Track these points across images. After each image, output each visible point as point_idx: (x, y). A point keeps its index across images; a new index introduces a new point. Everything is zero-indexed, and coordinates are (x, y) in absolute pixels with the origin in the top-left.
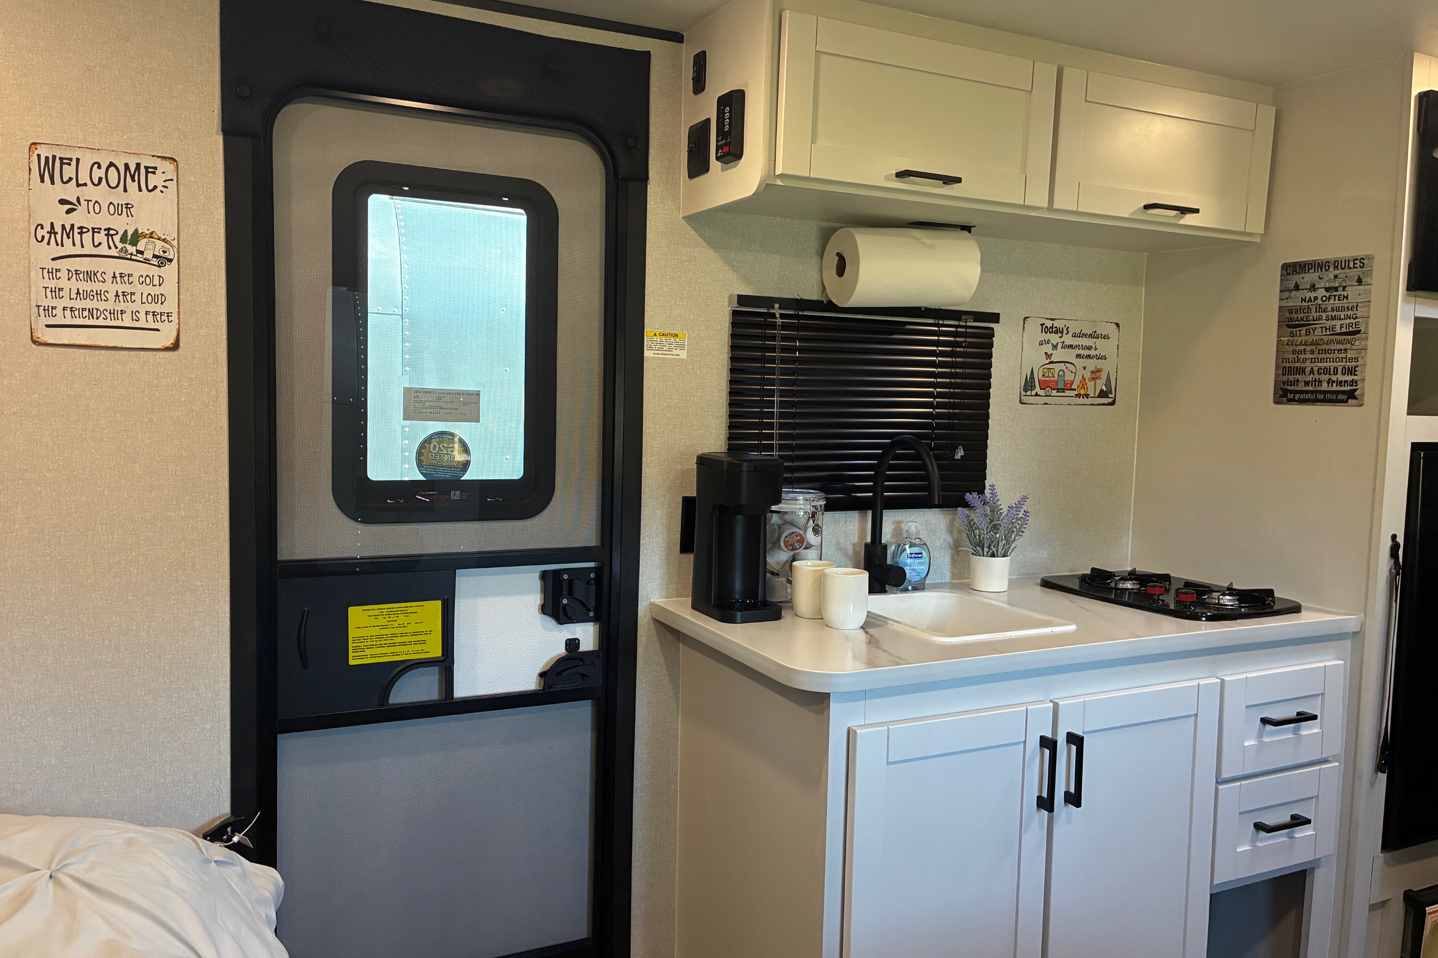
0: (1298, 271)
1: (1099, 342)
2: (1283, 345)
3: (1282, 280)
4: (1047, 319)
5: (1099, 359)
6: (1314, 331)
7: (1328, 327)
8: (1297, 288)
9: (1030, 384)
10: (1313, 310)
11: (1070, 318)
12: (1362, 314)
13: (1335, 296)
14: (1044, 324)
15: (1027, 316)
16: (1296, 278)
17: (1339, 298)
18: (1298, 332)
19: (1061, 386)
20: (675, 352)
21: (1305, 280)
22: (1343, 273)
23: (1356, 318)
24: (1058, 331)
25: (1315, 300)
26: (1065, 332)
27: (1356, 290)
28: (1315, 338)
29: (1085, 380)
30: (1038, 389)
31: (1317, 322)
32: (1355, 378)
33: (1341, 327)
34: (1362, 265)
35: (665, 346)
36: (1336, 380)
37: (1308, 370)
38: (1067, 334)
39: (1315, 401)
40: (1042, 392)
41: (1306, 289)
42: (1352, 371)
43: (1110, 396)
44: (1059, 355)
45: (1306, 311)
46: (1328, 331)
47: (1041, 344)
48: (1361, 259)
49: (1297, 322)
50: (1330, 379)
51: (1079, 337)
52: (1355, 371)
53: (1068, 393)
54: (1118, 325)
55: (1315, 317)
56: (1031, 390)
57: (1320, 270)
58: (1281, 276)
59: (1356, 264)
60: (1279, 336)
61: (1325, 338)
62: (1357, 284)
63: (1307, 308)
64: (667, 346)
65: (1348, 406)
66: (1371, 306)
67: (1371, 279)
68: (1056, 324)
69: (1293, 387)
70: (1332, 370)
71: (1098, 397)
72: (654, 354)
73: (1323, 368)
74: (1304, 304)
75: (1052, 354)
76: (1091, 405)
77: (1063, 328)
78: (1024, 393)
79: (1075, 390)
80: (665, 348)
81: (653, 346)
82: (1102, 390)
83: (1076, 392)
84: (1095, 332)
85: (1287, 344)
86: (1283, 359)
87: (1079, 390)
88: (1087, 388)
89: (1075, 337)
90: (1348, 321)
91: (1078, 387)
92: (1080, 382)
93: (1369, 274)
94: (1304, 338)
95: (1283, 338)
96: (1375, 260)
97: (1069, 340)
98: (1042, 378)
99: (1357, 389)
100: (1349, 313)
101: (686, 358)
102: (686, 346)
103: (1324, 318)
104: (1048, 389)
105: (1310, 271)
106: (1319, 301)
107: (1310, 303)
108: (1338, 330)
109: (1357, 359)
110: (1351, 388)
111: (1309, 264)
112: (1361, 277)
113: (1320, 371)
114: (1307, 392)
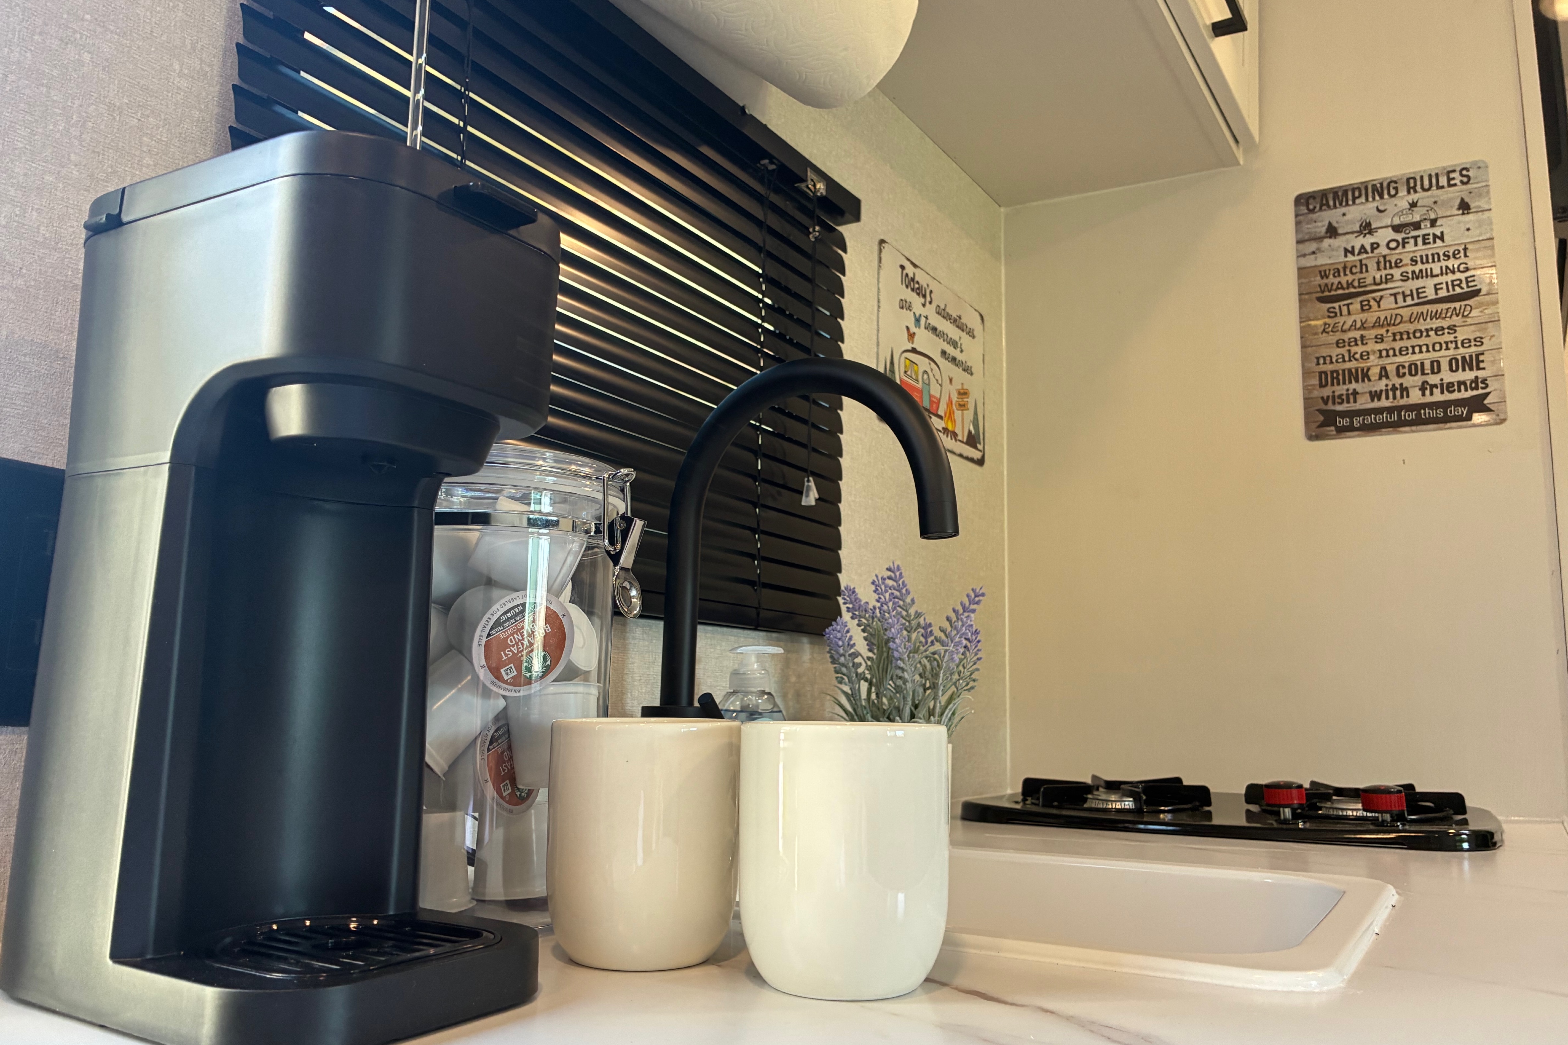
0: (1331, 203)
1: (964, 338)
2: (1315, 334)
3: (1298, 223)
4: (907, 259)
5: (965, 370)
6: (1378, 303)
8: (1332, 231)
10: (1372, 266)
11: (932, 274)
12: (1479, 262)
13: (1415, 237)
14: (904, 267)
15: (883, 237)
16: (1329, 215)
17: (1424, 239)
18: (1344, 308)
21: (1349, 217)
22: (1429, 197)
23: (1467, 269)
25: (1373, 249)
26: (928, 297)
28: (1388, 314)
29: (952, 402)
31: (1383, 286)
32: (1481, 374)
33: (1436, 290)
36: (1438, 382)
37: (1375, 372)
38: (930, 302)
39: (1397, 425)
41: (1352, 233)
43: (978, 447)
44: (924, 341)
45: (1356, 270)
46: (1409, 298)
47: (901, 305)
48: (1461, 170)
49: (1340, 292)
50: (1425, 382)
51: (944, 317)
52: (1480, 362)
54: (982, 317)
55: (1378, 277)
57: (1377, 198)
59: (1454, 179)
60: (1304, 319)
61: (1405, 312)
62: (1461, 212)
63: (1358, 264)
65: (1475, 425)
66: (1490, 247)
67: (1489, 202)
68: (918, 275)
69: (1346, 405)
70: (1427, 366)
74: (1350, 258)
75: (915, 333)
76: (960, 455)
77: (925, 289)
79: (941, 417)
82: (970, 433)
83: (943, 424)
84: (960, 317)
85: (1324, 331)
86: (1318, 358)
88: (955, 421)
89: (939, 314)
90: (1450, 277)
91: (945, 415)
92: (948, 405)
93: (1480, 192)
94: (1359, 317)
95: (1313, 323)
96: (1491, 170)
97: (932, 316)
99: (1488, 393)
100: (1451, 262)
103: (1397, 277)
106: (1383, 250)
107: (1365, 256)
108: (1431, 294)
109: (1479, 341)
110: (1475, 393)
111: (1353, 190)
112: (1466, 200)
113: (1402, 371)
114: (1379, 411)
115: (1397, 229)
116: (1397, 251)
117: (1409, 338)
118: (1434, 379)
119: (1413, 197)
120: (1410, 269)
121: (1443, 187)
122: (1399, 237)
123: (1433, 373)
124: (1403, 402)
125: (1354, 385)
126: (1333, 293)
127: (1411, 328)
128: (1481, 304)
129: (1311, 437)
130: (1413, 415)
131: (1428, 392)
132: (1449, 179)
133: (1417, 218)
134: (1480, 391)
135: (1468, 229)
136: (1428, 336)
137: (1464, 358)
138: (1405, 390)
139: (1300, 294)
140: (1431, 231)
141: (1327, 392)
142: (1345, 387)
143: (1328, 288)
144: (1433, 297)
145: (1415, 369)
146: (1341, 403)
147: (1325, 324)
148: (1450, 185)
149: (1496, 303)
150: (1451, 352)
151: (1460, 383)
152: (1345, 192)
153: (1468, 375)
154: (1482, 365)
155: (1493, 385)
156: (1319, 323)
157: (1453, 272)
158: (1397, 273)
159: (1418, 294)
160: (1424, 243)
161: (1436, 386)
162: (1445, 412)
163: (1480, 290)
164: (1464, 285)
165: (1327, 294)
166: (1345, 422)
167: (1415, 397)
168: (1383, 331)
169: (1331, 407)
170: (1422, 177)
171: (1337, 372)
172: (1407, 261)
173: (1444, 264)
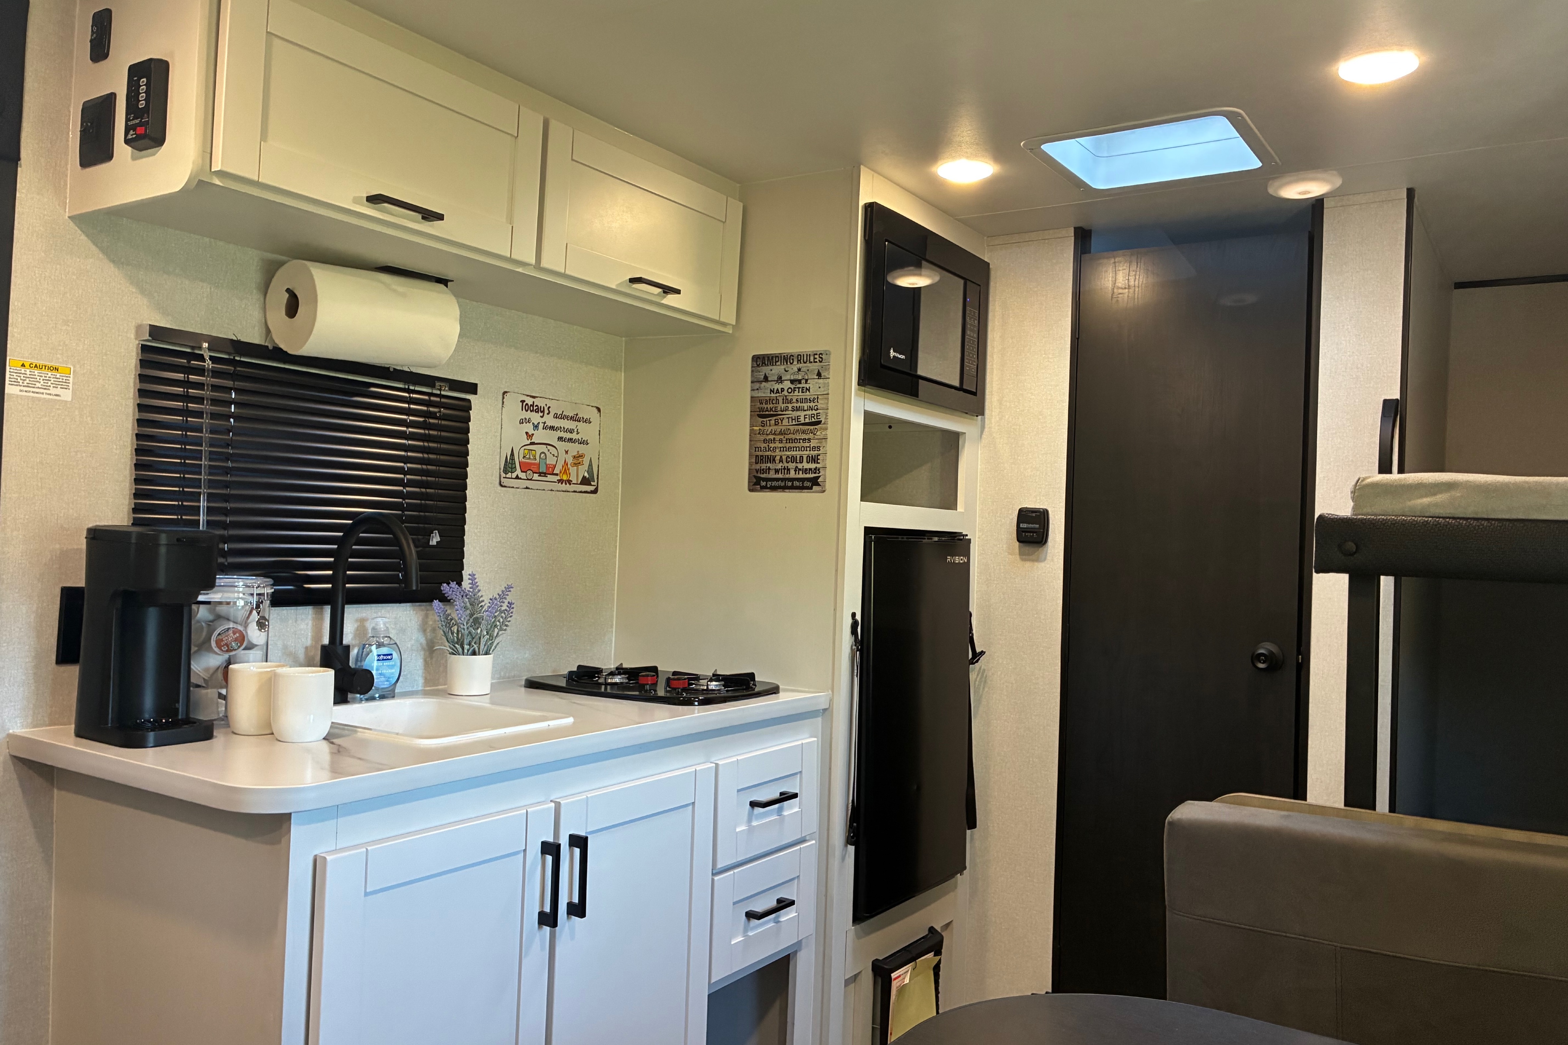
0: (766, 363)
1: (581, 425)
2: (756, 434)
3: (752, 371)
4: (528, 396)
5: (581, 443)
6: (782, 421)
7: (794, 418)
8: (766, 379)
9: (510, 465)
10: (781, 401)
11: (551, 398)
12: (822, 406)
13: (799, 388)
14: (524, 401)
15: (506, 390)
16: (765, 370)
17: (802, 390)
18: (768, 422)
19: (543, 469)
20: (53, 391)
21: (773, 371)
22: (805, 367)
23: (817, 409)
24: (539, 410)
25: (782, 391)
26: (546, 411)
27: (816, 383)
28: (783, 428)
29: (567, 465)
30: (518, 472)
31: (784, 413)
32: (818, 466)
33: (805, 418)
34: (821, 359)
35: (37, 382)
36: (802, 468)
37: (778, 458)
38: (548, 414)
39: (784, 488)
40: (522, 475)
41: (774, 381)
42: (815, 459)
43: (592, 483)
44: (540, 436)
45: (774, 402)
46: (794, 421)
47: (521, 422)
48: (820, 354)
49: (767, 413)
50: (797, 467)
51: (561, 418)
52: (818, 459)
53: (550, 478)
54: (599, 410)
55: (782, 407)
56: (512, 473)
57: (785, 364)
58: (752, 367)
59: (816, 358)
60: (752, 425)
61: (792, 428)
62: (817, 377)
63: (775, 399)
64: (42, 382)
65: (813, 492)
66: (830, 399)
67: (829, 374)
68: (537, 402)
69: (765, 475)
70: (798, 459)
71: (581, 484)
72: (21, 391)
73: (790, 456)
74: (773, 395)
75: (533, 434)
76: (574, 492)
77: (544, 407)
78: (504, 475)
79: (557, 475)
80: (38, 385)
81: (19, 380)
82: (584, 477)
83: (558, 478)
84: (577, 415)
85: (759, 433)
86: (756, 448)
87: (561, 475)
88: (570, 474)
89: (556, 418)
90: (810, 412)
91: (560, 472)
92: (563, 467)
93: (827, 368)
94: (774, 428)
95: (755, 428)
96: (832, 356)
97: (550, 421)
98: (523, 460)
99: (820, 476)
100: (812, 404)
101: (70, 399)
102: (71, 385)
103: (790, 409)
104: (529, 472)
105: (777, 364)
106: (785, 393)
107: (778, 395)
108: (802, 420)
109: (819, 448)
110: (815, 475)
111: (776, 357)
112: (820, 371)
113: (788, 460)
114: (777, 480)
115: (792, 382)
116: (791, 394)
117: (792, 442)
118: (800, 466)
119: (800, 365)
120: (795, 405)
121: (811, 362)
122: (792, 386)
123: (800, 463)
124: (787, 476)
125: (769, 465)
126: (764, 413)
127: (793, 437)
128: (821, 429)
129: (751, 490)
130: (790, 484)
131: (797, 472)
132: (815, 358)
133: (800, 378)
134: (817, 475)
135: (820, 387)
136: (800, 442)
137: (812, 456)
138: (789, 470)
139: (751, 412)
140: (805, 385)
141: (758, 467)
142: (766, 465)
143: (762, 410)
144: (803, 422)
145: (793, 459)
146: (763, 473)
147: (760, 430)
148: (815, 362)
149: (826, 429)
150: (808, 452)
151: (810, 469)
152: (772, 357)
153: (813, 466)
154: (819, 461)
155: (822, 473)
156: (757, 428)
157: (812, 410)
158: (790, 406)
159: (798, 419)
160: (802, 392)
161: (800, 469)
162: (803, 484)
163: (821, 421)
164: (815, 417)
165: (761, 413)
166: (764, 484)
167: (792, 474)
168: (782, 437)
169: (759, 475)
170: (804, 355)
171: (763, 456)
172: (794, 400)
173: (809, 404)
